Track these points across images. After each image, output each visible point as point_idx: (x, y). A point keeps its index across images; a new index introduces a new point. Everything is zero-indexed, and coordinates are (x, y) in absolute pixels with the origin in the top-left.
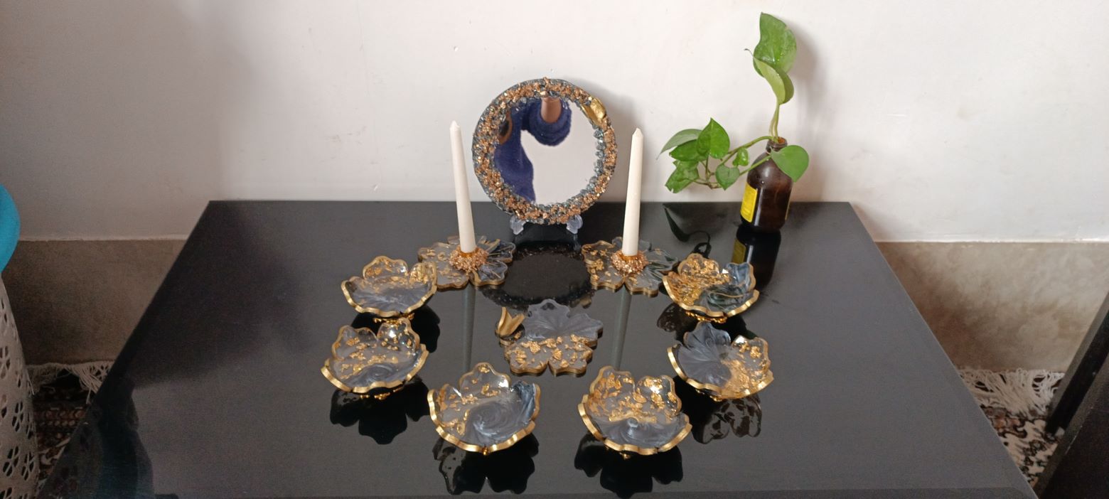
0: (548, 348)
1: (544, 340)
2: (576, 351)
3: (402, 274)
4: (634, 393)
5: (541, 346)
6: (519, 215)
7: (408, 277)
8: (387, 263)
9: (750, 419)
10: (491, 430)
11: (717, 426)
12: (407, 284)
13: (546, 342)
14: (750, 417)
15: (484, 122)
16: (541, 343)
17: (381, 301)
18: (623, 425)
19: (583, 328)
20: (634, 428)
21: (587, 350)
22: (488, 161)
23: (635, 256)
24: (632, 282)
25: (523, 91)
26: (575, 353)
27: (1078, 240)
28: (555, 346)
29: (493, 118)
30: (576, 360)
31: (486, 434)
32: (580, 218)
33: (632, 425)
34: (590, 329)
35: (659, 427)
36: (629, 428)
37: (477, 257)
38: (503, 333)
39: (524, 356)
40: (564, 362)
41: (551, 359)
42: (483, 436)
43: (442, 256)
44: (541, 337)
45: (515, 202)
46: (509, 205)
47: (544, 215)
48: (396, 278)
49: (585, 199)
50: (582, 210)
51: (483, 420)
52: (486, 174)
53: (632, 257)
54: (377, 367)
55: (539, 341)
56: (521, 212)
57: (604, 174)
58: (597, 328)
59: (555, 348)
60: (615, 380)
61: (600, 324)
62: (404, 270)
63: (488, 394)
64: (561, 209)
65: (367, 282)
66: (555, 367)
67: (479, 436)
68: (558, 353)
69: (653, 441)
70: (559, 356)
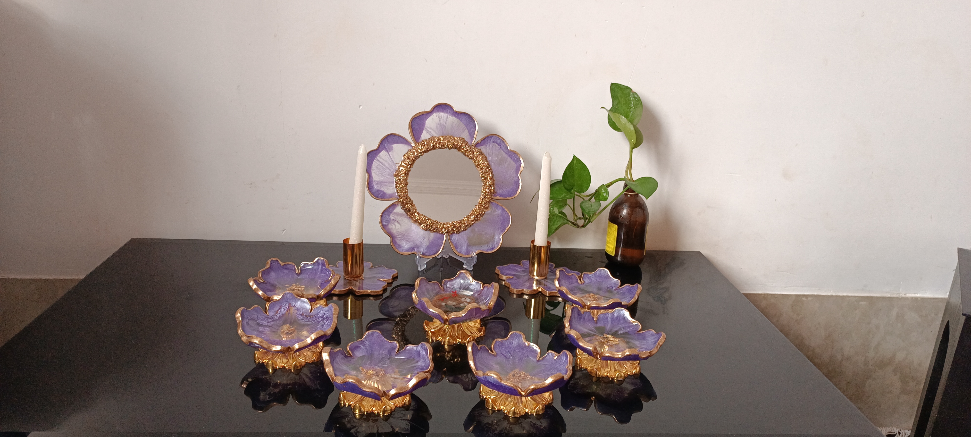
27: (902, 295)
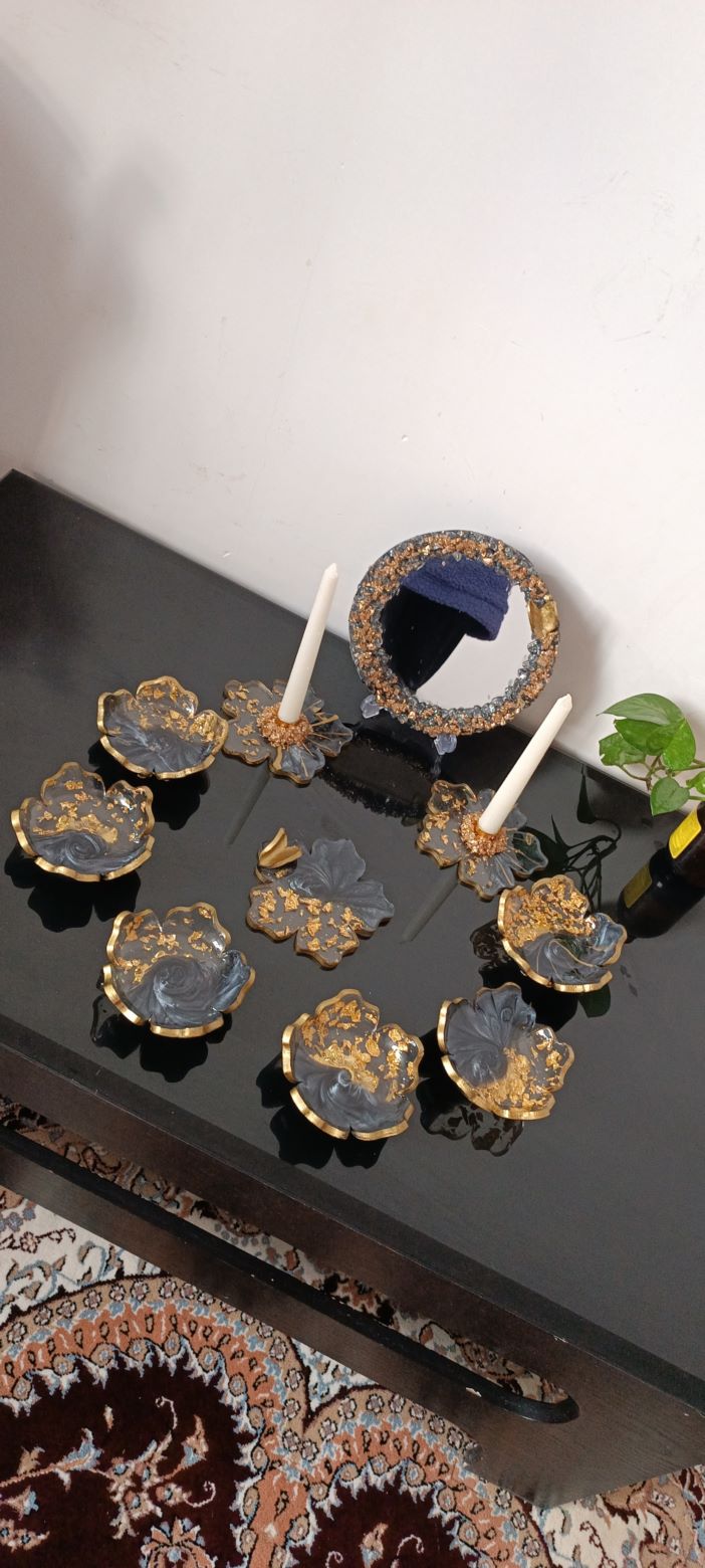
0: (309, 911)
1: (310, 897)
2: (339, 934)
3: (186, 714)
4: (371, 1037)
5: (301, 903)
6: (379, 697)
7: (191, 721)
8: (174, 689)
9: (501, 1134)
10: (169, 999)
11: (454, 1122)
12: (185, 730)
13: (310, 902)
14: (503, 1132)
15: (392, 559)
16: (302, 900)
17: (138, 740)
18: (330, 1075)
19: (366, 906)
20: (340, 1086)
21: (353, 940)
22: (372, 611)
23: (492, 835)
24: (468, 867)
25: (461, 545)
26: (336, 937)
28: (318, 912)
29: (406, 560)
30: (333, 946)
31: (161, 1001)
32: (455, 740)
33: (340, 1080)
34: (374, 911)
35: (372, 1100)
36: (335, 1082)
37: (293, 732)
38: (264, 863)
39: (272, 908)
40: (316, 942)
41: (303, 929)
42: (156, 1000)
43: (254, 704)
44: (308, 890)
45: (383, 679)
46: (372, 679)
47: (411, 713)
48: (175, 715)
49: (474, 720)
50: (463, 731)
51: (167, 980)
52: (361, 627)
53: (486, 835)
54: (83, 838)
55: (302, 895)
56: (383, 695)
57: (516, 702)
58: (385, 914)
59: (317, 916)
60: (356, 1009)
61: (390, 910)
62: (191, 711)
63: (194, 946)
64: (437, 718)
65: (137, 703)
66: (300, 945)
67: (152, 1000)
68: (315, 926)
69: (354, 1116)
70: (314, 931)
